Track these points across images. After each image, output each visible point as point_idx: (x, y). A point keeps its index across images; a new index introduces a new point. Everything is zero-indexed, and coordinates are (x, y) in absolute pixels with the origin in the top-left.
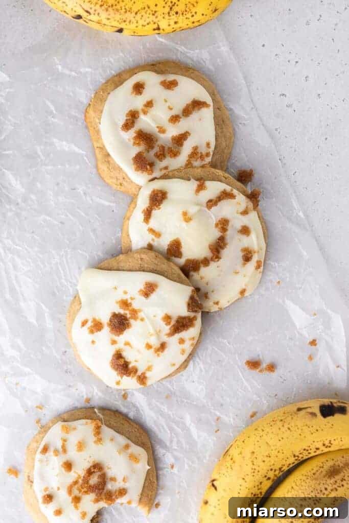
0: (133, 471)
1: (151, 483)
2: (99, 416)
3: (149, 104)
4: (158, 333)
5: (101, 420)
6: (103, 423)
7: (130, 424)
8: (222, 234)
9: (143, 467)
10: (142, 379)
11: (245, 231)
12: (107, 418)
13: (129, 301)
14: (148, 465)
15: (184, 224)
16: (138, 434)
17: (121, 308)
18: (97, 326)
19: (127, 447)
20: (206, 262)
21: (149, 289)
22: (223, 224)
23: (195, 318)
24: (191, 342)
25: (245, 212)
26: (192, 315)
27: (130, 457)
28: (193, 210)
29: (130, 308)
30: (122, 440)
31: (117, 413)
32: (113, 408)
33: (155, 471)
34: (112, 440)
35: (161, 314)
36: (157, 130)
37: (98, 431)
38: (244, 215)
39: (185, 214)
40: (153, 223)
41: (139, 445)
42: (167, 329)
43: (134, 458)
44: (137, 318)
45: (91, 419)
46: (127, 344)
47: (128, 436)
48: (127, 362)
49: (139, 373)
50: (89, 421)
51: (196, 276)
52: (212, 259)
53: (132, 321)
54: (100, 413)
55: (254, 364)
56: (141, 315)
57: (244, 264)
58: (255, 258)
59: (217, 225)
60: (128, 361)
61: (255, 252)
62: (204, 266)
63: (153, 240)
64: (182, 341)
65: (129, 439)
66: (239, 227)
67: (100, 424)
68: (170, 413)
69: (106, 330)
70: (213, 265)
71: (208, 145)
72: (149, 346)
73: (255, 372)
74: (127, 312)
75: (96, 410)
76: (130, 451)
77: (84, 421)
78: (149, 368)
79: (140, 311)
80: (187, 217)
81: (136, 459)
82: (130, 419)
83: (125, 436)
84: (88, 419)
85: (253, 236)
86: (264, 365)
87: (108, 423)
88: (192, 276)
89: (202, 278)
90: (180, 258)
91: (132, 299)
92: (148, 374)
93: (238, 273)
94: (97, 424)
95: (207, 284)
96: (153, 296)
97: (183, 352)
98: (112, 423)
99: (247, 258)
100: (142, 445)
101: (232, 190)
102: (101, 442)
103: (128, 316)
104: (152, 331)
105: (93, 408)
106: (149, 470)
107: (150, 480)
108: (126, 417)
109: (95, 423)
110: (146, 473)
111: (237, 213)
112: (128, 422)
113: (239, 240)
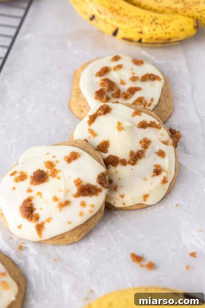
3: (120, 67)
4: (67, 192)
8: (142, 149)
10: (40, 228)
11: (161, 154)
13: (55, 163)
15: (116, 131)
17: (46, 166)
18: (23, 177)
19: (4, 274)
20: (124, 163)
21: (73, 157)
22: (146, 143)
23: (100, 190)
24: (90, 208)
25: (165, 143)
26: (99, 186)
27: (2, 283)
28: (126, 124)
29: (54, 168)
35: (75, 177)
36: (120, 81)
39: (119, 124)
40: (94, 126)
42: (75, 190)
44: (55, 176)
46: (39, 194)
48: (33, 208)
49: (40, 222)
51: (112, 169)
52: (129, 163)
53: (50, 178)
55: (137, 258)
56: (60, 174)
57: (154, 176)
58: (163, 174)
59: (141, 142)
60: (35, 207)
61: (164, 171)
62: (121, 165)
63: (89, 138)
64: (83, 204)
66: (157, 150)
68: (52, 272)
69: (28, 180)
70: (129, 167)
71: (152, 100)
72: (56, 199)
73: (136, 265)
74: (49, 170)
78: (49, 220)
79: (59, 171)
80: (120, 127)
83: (6, 268)
85: (166, 159)
86: (145, 263)
88: (110, 167)
89: (116, 172)
90: (106, 153)
91: (57, 162)
92: (46, 225)
93: (147, 180)
95: (119, 179)
96: (74, 163)
97: (81, 214)
99: (157, 171)
101: (160, 124)
103: (50, 173)
104: (63, 188)
111: (159, 140)
113: (155, 159)
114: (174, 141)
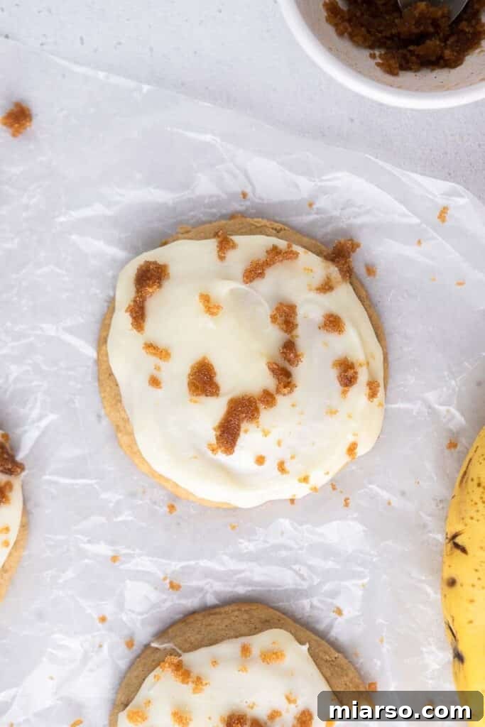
0: (290, 674)
1: (332, 664)
2: (165, 649)
5: (172, 653)
6: (180, 652)
7: (220, 613)
8: (286, 337)
9: (297, 654)
11: (333, 323)
12: (179, 640)
14: (302, 643)
16: (246, 616)
19: (245, 650)
20: (268, 398)
22: (286, 316)
25: (326, 287)
27: (264, 660)
30: (228, 649)
31: (189, 617)
32: (178, 617)
33: (323, 642)
34: (215, 663)
37: (183, 672)
38: (325, 293)
39: (206, 299)
41: (261, 630)
43: (271, 656)
45: (158, 665)
47: (232, 634)
50: (158, 671)
52: (278, 391)
54: (162, 644)
57: (344, 393)
59: (274, 318)
61: (360, 365)
62: (266, 408)
65: (236, 637)
67: (175, 660)
75: (154, 645)
76: (256, 651)
77: (150, 679)
80: (210, 305)
81: (276, 653)
82: (215, 607)
83: (229, 638)
84: (153, 670)
87: (187, 646)
89: (265, 433)
90: (217, 395)
93: (336, 411)
94: (171, 664)
98: (193, 639)
100: (267, 624)
101: (289, 246)
102: (204, 682)
105: (147, 646)
106: (309, 649)
107: (326, 661)
108: (207, 611)
109: (167, 665)
110: (311, 659)
111: (310, 290)
112: (215, 614)
113: (326, 344)
114: (341, 270)
